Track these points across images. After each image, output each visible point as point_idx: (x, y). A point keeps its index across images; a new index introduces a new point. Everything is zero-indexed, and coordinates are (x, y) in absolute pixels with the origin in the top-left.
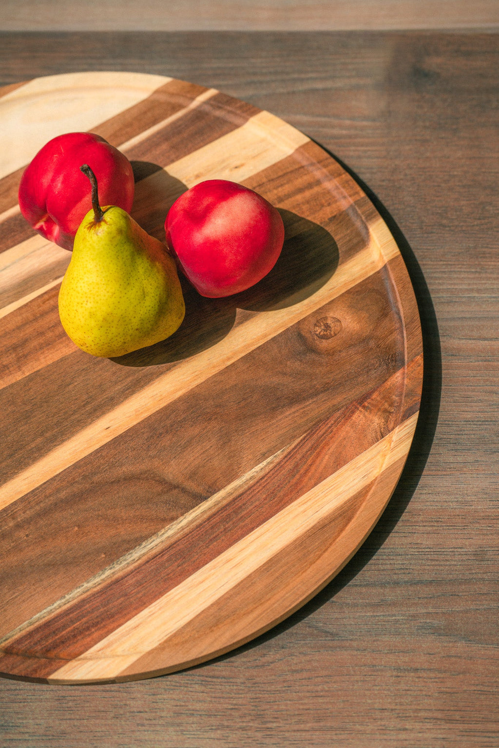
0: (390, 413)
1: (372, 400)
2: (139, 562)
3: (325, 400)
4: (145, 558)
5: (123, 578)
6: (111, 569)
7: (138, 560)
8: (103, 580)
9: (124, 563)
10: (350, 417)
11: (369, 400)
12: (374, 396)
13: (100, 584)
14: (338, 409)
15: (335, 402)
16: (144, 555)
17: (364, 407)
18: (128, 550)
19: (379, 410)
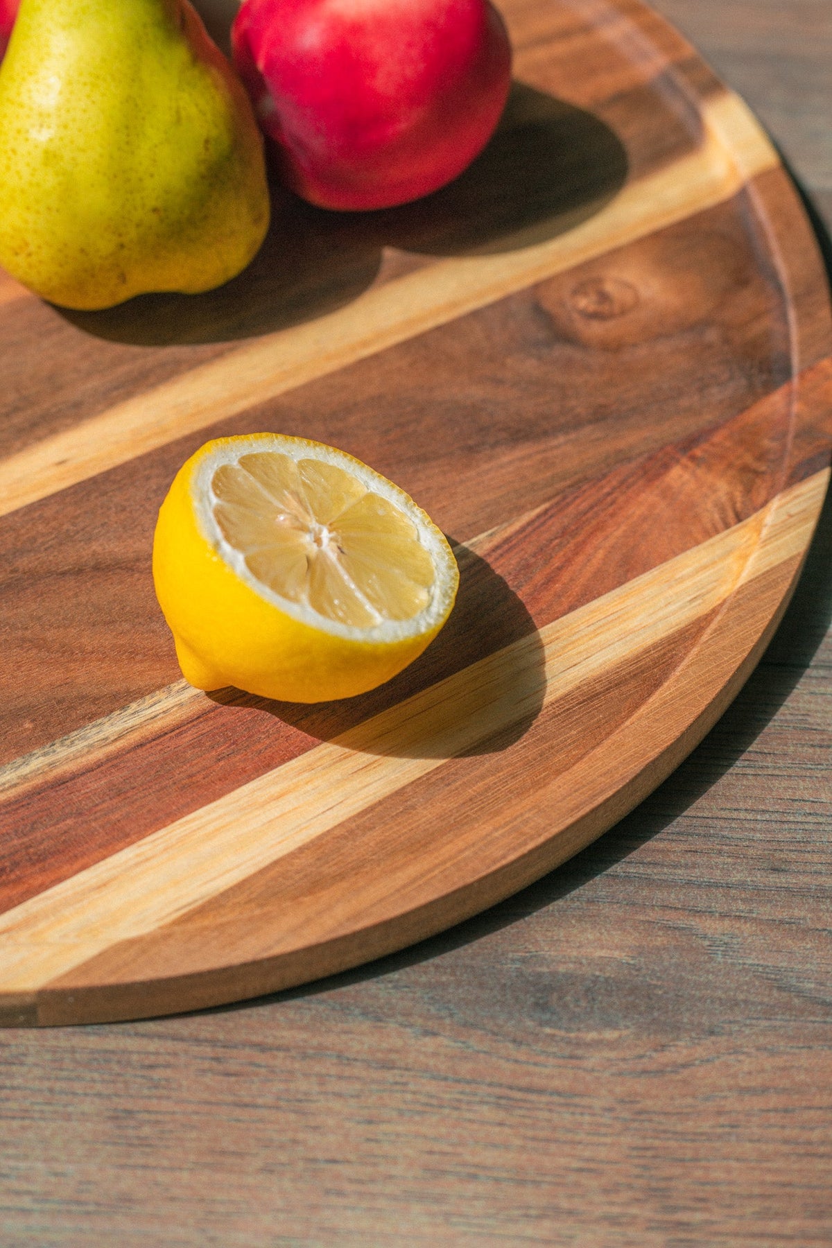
0: (757, 473)
1: (713, 445)
2: (119, 744)
3: (598, 439)
4: (135, 737)
5: (74, 776)
6: (45, 754)
7: (116, 740)
8: (25, 778)
9: (80, 745)
10: (658, 476)
11: (705, 446)
12: (717, 438)
13: (15, 785)
14: (629, 459)
15: (622, 444)
16: (132, 730)
17: (693, 458)
18: (92, 717)
19: (730, 466)
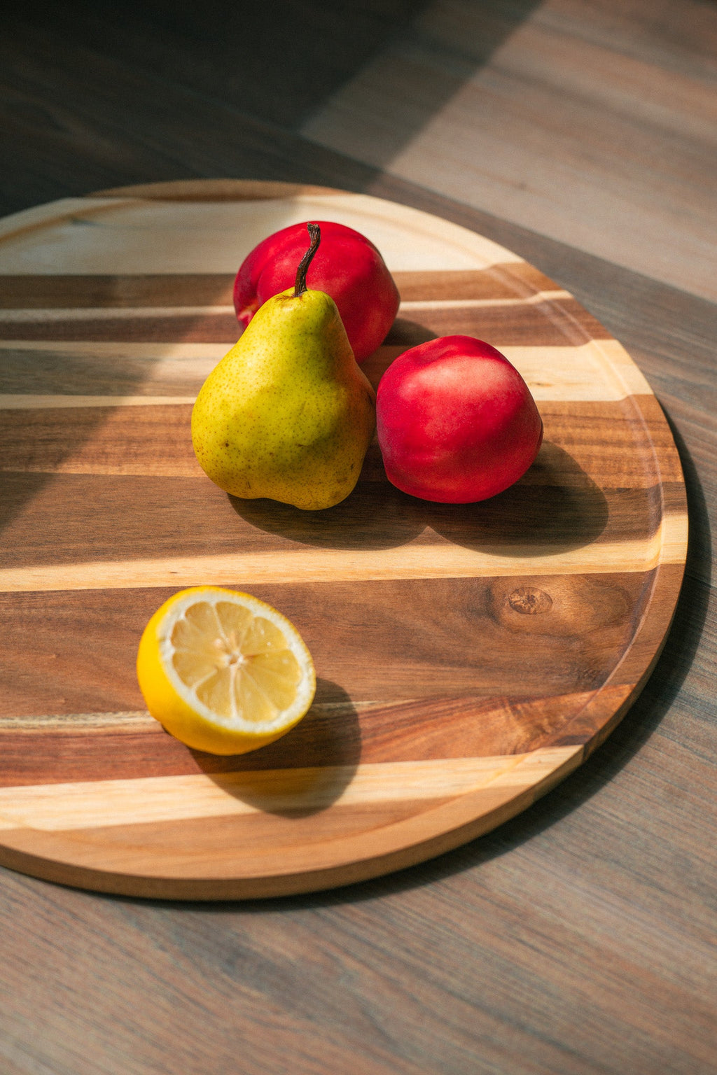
0: (544, 732)
1: (531, 707)
2: (100, 730)
3: (467, 677)
4: (110, 730)
5: (67, 736)
6: (59, 719)
7: (100, 727)
8: (42, 727)
9: (81, 722)
10: (487, 710)
11: (526, 705)
12: (536, 704)
13: (34, 728)
14: (477, 695)
15: (480, 684)
16: (112, 725)
17: (514, 710)
18: (96, 710)
19: (531, 722)
